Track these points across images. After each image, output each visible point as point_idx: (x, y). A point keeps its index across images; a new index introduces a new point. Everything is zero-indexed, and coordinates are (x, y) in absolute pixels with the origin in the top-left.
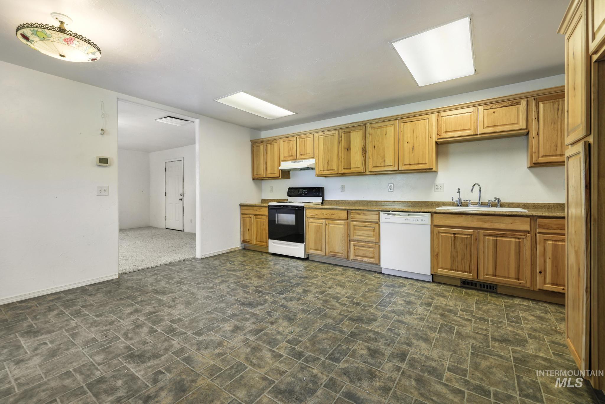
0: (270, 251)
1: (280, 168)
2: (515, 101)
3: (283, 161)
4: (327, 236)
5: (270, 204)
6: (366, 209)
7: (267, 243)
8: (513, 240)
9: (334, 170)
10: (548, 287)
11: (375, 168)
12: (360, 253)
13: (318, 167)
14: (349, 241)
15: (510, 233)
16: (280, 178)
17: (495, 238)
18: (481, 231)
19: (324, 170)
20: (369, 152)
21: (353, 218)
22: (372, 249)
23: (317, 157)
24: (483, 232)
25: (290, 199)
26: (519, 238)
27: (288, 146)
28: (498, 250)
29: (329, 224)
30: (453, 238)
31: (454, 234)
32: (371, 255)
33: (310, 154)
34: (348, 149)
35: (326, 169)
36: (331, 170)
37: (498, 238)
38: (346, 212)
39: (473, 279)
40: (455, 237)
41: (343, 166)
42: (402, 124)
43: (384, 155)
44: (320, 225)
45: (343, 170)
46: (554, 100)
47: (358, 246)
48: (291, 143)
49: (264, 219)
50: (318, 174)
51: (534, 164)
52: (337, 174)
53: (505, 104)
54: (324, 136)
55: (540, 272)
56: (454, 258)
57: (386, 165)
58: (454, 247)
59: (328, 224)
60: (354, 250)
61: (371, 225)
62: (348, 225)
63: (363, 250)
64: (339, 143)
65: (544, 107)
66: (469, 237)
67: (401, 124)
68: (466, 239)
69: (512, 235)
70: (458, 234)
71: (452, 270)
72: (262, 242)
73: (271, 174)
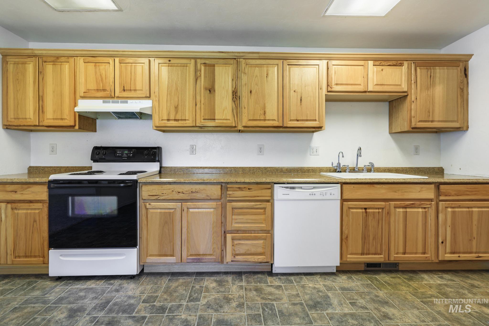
0: (53, 272)
1: (77, 109)
2: (399, 62)
3: (83, 97)
4: (184, 230)
5: (53, 177)
6: (253, 181)
7: (44, 257)
8: (420, 210)
9: (188, 120)
10: (449, 257)
11: (251, 122)
12: (242, 250)
13: (157, 113)
14: (223, 232)
15: (418, 203)
16: (77, 127)
17: (405, 210)
18: (392, 203)
19: (168, 120)
20: (243, 99)
21: (231, 196)
22: (261, 242)
23: (156, 96)
24: (395, 204)
25: (96, 166)
26: (425, 208)
27: (96, 72)
28: (407, 223)
29: (188, 208)
30: (365, 214)
31: (365, 209)
32: (260, 250)
33: (142, 90)
34: (211, 90)
35: (172, 117)
36: (182, 120)
37: (408, 210)
38: (219, 186)
39: (384, 261)
40: (366, 212)
41: (202, 114)
42: (288, 66)
43: (265, 104)
44: (170, 212)
45: (203, 121)
46: (427, 67)
47: (240, 240)
48: (102, 67)
49: (35, 209)
50: (158, 125)
51: (413, 128)
52: (193, 127)
53: (391, 63)
54: (170, 65)
55: (442, 242)
56: (365, 239)
57: (267, 118)
58: (366, 226)
59: (186, 209)
60: (233, 246)
61: (260, 205)
62: (224, 208)
63: (246, 244)
64: (196, 80)
65: (421, 72)
66: (380, 211)
67: (286, 66)
68: (377, 214)
69: (420, 205)
70: (369, 208)
71: (362, 254)
72: (31, 256)
73: (53, 119)
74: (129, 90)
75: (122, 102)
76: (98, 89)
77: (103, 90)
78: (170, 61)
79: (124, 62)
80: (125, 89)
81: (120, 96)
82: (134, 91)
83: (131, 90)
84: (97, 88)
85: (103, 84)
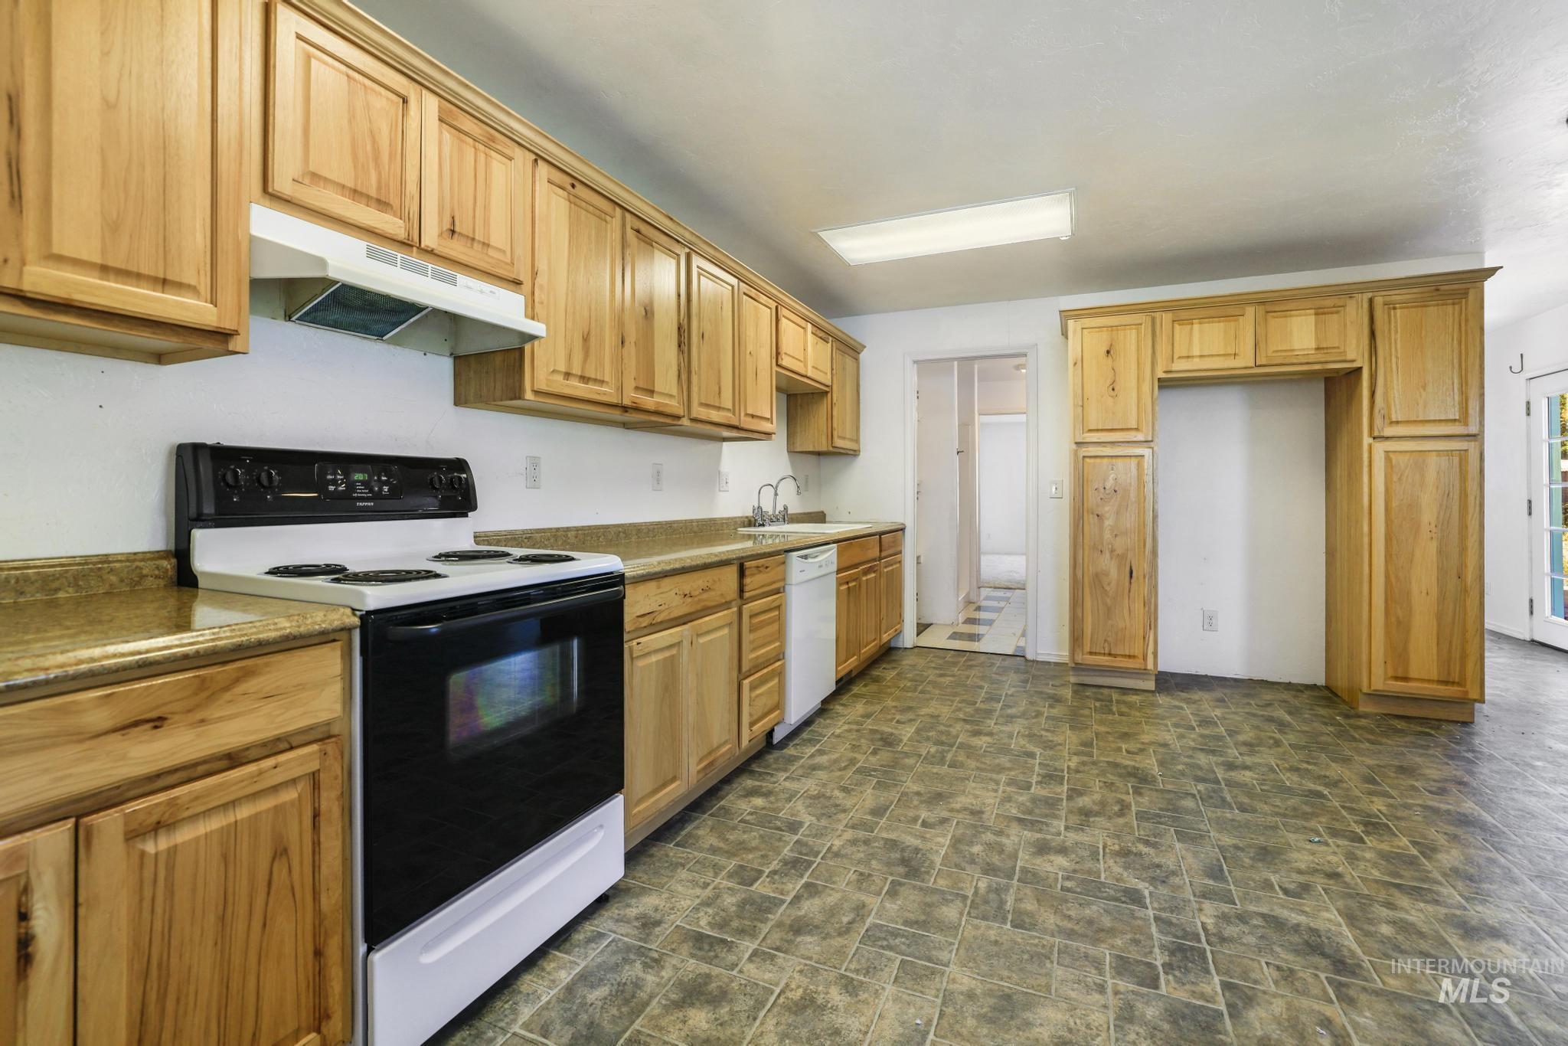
74: (468, 237)
75: (436, 276)
76: (359, 189)
77: (379, 201)
78: (573, 186)
79: (455, 123)
80: (457, 229)
81: (439, 250)
82: (480, 246)
83: (473, 239)
84: (356, 185)
85: (379, 175)
